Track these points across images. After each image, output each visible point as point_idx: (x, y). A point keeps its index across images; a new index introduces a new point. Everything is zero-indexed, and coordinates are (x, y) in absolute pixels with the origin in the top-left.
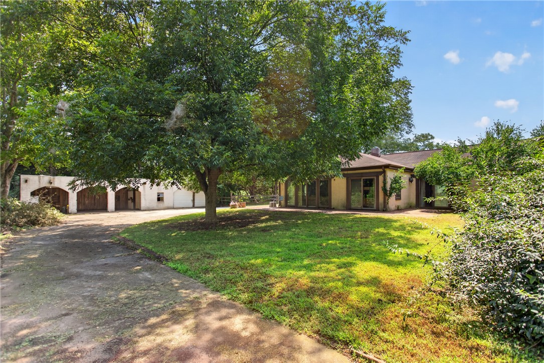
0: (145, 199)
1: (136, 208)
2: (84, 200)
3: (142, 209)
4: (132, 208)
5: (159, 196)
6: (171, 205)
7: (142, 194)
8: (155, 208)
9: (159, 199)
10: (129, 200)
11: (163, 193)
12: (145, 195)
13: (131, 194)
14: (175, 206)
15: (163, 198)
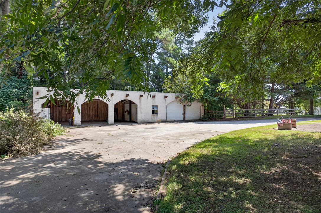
0: (141, 112)
1: (132, 120)
2: (90, 112)
3: (138, 121)
4: (129, 120)
5: (153, 108)
6: (164, 118)
7: (138, 106)
8: (151, 121)
9: (153, 112)
10: (126, 112)
11: (157, 106)
12: (141, 108)
13: (127, 107)
14: (168, 120)
15: (157, 111)
